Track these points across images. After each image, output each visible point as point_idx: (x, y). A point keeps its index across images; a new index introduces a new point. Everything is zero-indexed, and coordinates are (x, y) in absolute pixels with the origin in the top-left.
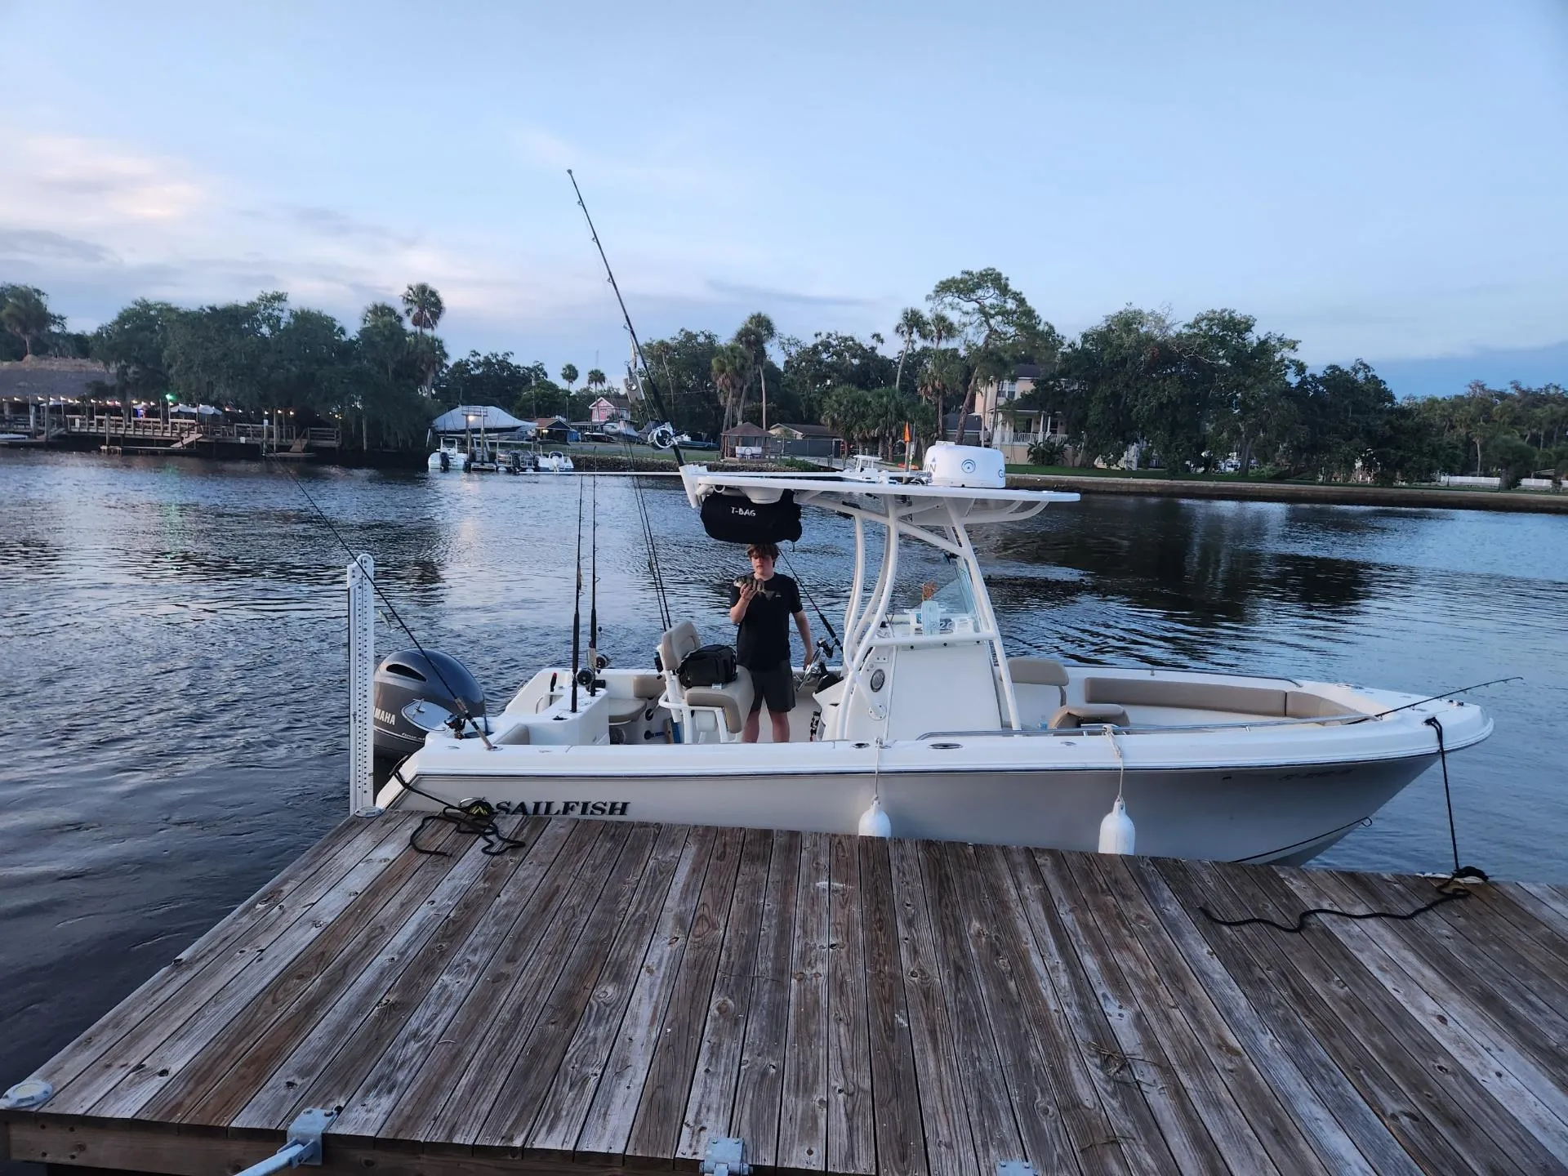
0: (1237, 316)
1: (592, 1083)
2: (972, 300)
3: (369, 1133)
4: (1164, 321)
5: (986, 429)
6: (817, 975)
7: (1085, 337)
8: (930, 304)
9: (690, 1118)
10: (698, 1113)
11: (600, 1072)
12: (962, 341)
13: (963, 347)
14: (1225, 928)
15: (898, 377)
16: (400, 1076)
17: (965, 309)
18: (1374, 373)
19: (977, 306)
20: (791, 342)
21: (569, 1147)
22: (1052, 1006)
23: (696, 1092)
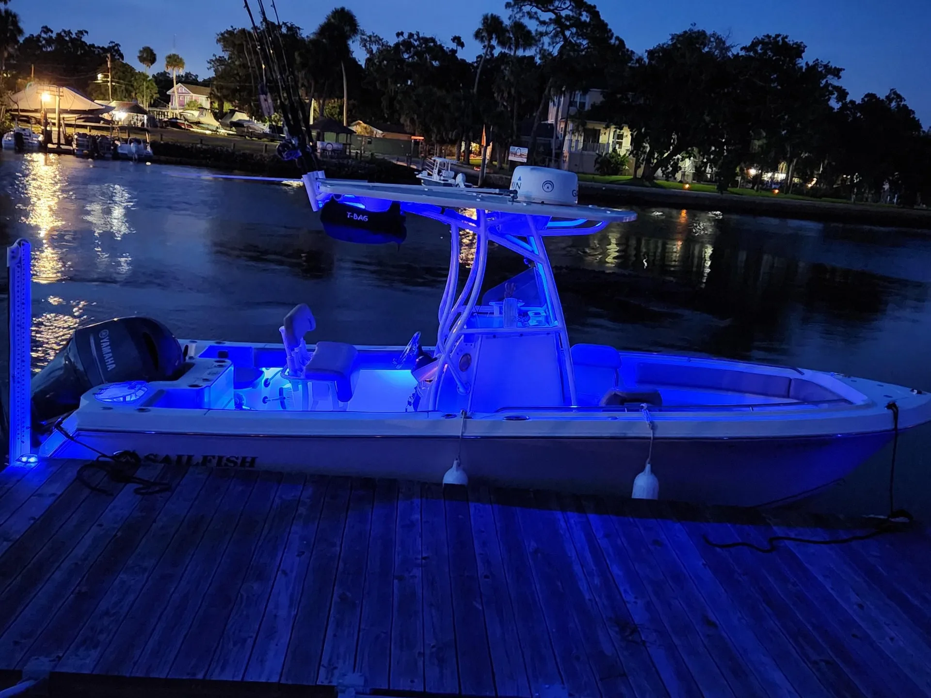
0: (790, 40)
1: (250, 642)
2: (549, 10)
3: (86, 671)
4: (724, 43)
5: (557, 138)
6: (414, 577)
7: (651, 53)
8: (509, 12)
9: (325, 662)
10: (330, 660)
11: (254, 636)
12: (538, 51)
13: (538, 56)
14: (718, 549)
15: (477, 80)
16: (102, 637)
17: (542, 19)
18: (905, 103)
19: (553, 16)
20: (373, 39)
21: (239, 679)
22: (587, 597)
23: (327, 647)
